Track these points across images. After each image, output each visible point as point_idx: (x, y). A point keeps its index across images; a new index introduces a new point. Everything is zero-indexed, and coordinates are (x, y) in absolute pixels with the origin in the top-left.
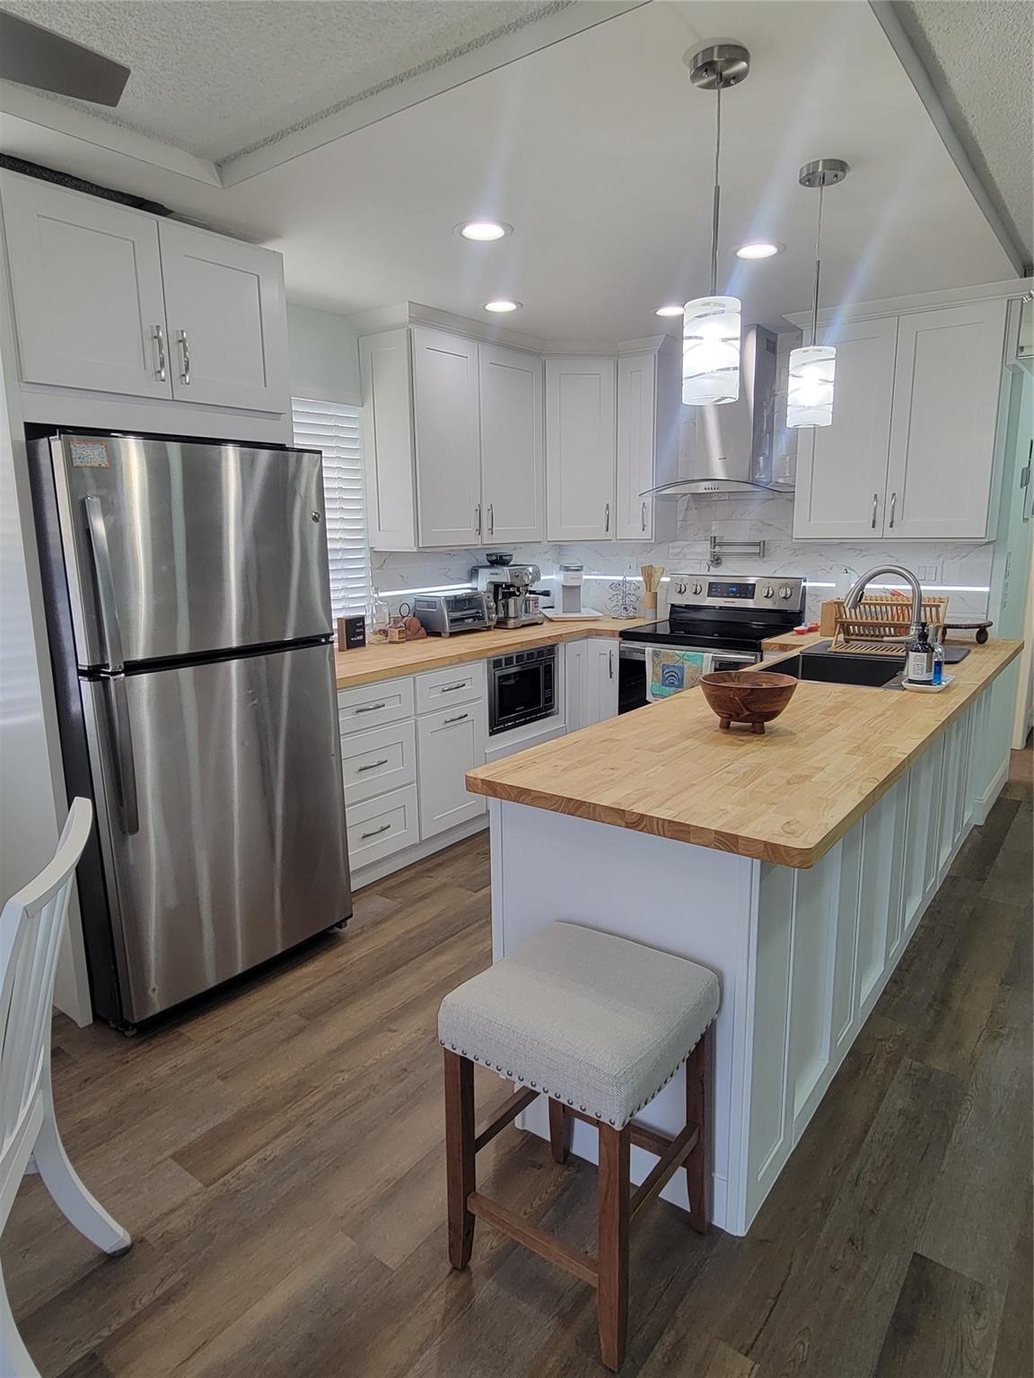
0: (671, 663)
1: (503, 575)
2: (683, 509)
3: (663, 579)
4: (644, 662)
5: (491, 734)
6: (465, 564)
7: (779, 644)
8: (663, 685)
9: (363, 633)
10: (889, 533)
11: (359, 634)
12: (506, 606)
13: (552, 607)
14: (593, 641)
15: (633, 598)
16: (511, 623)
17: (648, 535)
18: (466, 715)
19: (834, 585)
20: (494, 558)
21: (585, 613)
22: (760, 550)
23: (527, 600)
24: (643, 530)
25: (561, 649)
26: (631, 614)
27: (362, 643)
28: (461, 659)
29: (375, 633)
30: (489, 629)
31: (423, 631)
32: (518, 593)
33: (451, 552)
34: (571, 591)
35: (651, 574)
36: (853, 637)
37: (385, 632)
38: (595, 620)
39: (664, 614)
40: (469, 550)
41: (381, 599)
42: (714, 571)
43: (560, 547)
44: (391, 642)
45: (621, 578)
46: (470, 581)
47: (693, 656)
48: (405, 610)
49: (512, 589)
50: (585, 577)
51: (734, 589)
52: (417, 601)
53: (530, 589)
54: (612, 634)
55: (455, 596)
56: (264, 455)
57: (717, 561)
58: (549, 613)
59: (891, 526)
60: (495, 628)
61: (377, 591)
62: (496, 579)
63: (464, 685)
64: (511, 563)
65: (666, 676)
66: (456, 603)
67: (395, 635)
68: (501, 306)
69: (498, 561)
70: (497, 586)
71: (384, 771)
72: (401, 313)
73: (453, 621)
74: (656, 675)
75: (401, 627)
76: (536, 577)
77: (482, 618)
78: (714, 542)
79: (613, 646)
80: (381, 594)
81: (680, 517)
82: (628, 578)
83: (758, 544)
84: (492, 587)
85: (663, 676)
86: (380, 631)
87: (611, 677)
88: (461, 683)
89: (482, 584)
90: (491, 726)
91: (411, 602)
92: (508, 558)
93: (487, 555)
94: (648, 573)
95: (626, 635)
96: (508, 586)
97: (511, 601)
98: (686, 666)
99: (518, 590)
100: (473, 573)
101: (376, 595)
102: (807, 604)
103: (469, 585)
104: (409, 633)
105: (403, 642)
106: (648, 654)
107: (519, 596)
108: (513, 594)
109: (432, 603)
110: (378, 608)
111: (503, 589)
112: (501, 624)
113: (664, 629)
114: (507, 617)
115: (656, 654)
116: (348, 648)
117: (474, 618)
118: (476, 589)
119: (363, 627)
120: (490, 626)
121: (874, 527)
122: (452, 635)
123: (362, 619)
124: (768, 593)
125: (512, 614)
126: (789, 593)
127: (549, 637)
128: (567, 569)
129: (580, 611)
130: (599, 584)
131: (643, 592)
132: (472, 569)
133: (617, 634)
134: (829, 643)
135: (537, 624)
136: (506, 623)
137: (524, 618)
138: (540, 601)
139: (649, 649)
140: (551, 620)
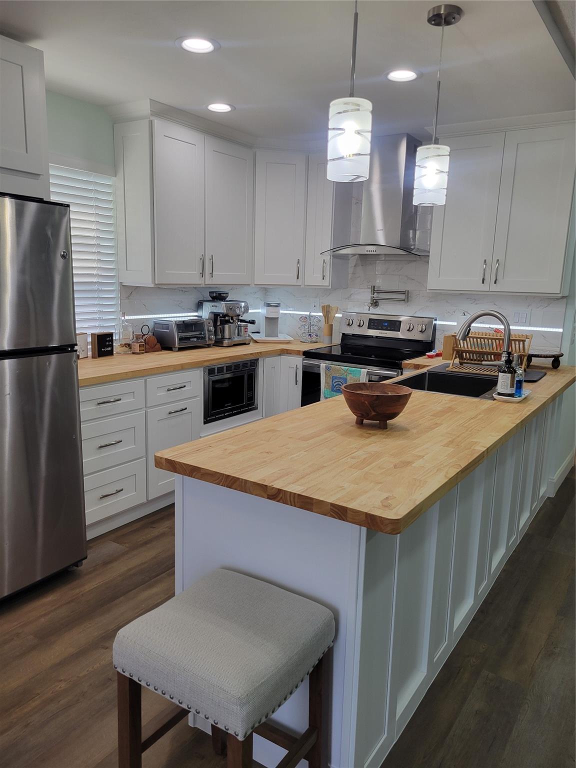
0: (338, 375)
1: (221, 308)
2: (353, 266)
3: (337, 315)
4: (320, 374)
5: (205, 423)
6: (193, 299)
7: (414, 364)
8: (332, 390)
9: (112, 346)
10: (494, 288)
11: (108, 346)
12: (223, 331)
13: (259, 333)
14: (285, 358)
15: (316, 328)
16: (226, 342)
17: (326, 283)
18: (186, 409)
19: (455, 324)
20: (215, 295)
21: (281, 337)
22: (405, 297)
23: (239, 326)
24: (323, 279)
25: (260, 362)
26: (314, 339)
27: (110, 353)
28: (182, 367)
29: (122, 346)
30: (209, 346)
31: (158, 345)
32: (231, 321)
33: (183, 289)
34: (272, 321)
35: (329, 311)
36: (465, 361)
37: (129, 345)
38: (288, 343)
39: (337, 340)
40: (196, 288)
41: (127, 321)
42: (373, 310)
43: (265, 290)
44: (134, 353)
45: (308, 313)
46: (197, 311)
47: (354, 371)
48: (145, 330)
49: (227, 318)
50: (281, 312)
51: (386, 324)
52: (155, 323)
53: (241, 318)
54: (297, 353)
55: (184, 321)
56: (32, 207)
57: (375, 303)
58: (255, 337)
59: (495, 283)
60: (213, 346)
61: (124, 314)
62: (215, 310)
63: (185, 386)
64: (227, 299)
65: (335, 385)
66: (184, 326)
67: (136, 348)
68: (220, 107)
69: (218, 297)
70: (216, 315)
71: (119, 449)
72: (144, 108)
73: (181, 339)
74: (328, 383)
75: (141, 342)
76: (246, 309)
77: (204, 338)
78: (374, 290)
79: (298, 362)
80: (127, 318)
81: (351, 270)
82: (313, 314)
83: (404, 293)
84: (213, 316)
85: (333, 385)
86: (125, 344)
87: (296, 384)
88: (183, 385)
89: (205, 313)
90: (205, 417)
91: (151, 325)
92: (225, 295)
93: (210, 292)
94: (327, 311)
95: (308, 354)
96: (225, 316)
97: (227, 327)
98: (348, 378)
99: (232, 319)
100: (199, 305)
101: (123, 318)
102: (437, 337)
103: (196, 314)
104: (147, 346)
105: (143, 353)
106: (323, 368)
107: (233, 323)
108: (228, 322)
109: (166, 325)
110: (125, 328)
111: (221, 317)
112: (219, 343)
113: (337, 351)
114: (223, 338)
115: (327, 368)
116: (98, 357)
117: (198, 338)
118: (201, 317)
119: (112, 341)
120: (210, 344)
121: (483, 283)
122: (181, 349)
123: (111, 335)
124: (410, 328)
125: (227, 335)
126: (424, 328)
127: (251, 354)
128: (269, 305)
129: (278, 336)
130: (293, 317)
131: (323, 323)
132: (199, 302)
133: (301, 353)
134: (448, 365)
135: (245, 344)
136: (222, 343)
137: (237, 339)
138: (248, 328)
139: (323, 365)
140: (256, 342)
